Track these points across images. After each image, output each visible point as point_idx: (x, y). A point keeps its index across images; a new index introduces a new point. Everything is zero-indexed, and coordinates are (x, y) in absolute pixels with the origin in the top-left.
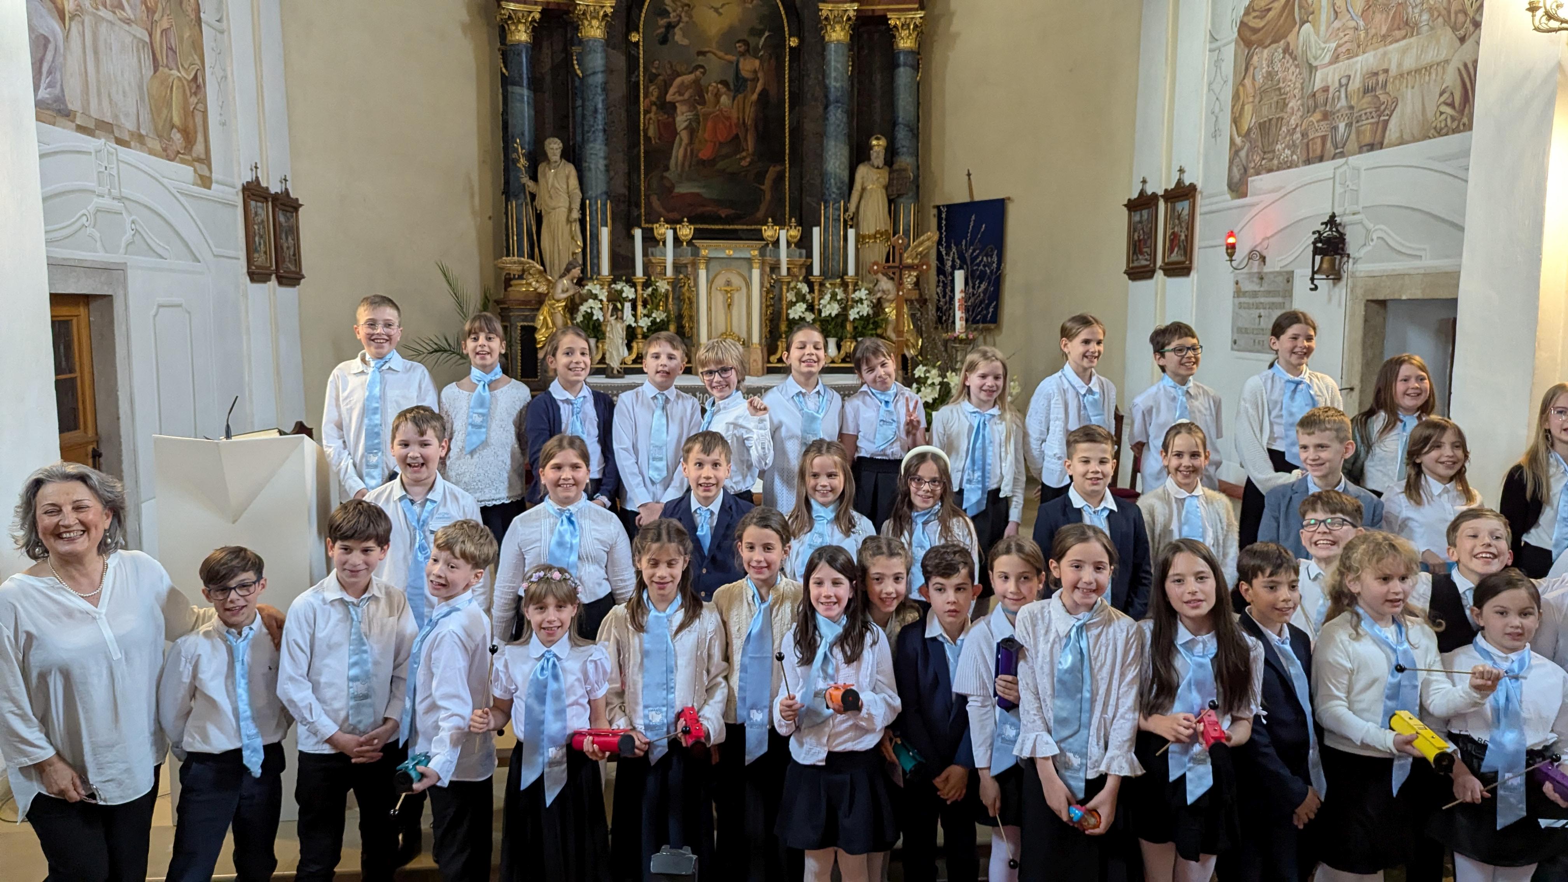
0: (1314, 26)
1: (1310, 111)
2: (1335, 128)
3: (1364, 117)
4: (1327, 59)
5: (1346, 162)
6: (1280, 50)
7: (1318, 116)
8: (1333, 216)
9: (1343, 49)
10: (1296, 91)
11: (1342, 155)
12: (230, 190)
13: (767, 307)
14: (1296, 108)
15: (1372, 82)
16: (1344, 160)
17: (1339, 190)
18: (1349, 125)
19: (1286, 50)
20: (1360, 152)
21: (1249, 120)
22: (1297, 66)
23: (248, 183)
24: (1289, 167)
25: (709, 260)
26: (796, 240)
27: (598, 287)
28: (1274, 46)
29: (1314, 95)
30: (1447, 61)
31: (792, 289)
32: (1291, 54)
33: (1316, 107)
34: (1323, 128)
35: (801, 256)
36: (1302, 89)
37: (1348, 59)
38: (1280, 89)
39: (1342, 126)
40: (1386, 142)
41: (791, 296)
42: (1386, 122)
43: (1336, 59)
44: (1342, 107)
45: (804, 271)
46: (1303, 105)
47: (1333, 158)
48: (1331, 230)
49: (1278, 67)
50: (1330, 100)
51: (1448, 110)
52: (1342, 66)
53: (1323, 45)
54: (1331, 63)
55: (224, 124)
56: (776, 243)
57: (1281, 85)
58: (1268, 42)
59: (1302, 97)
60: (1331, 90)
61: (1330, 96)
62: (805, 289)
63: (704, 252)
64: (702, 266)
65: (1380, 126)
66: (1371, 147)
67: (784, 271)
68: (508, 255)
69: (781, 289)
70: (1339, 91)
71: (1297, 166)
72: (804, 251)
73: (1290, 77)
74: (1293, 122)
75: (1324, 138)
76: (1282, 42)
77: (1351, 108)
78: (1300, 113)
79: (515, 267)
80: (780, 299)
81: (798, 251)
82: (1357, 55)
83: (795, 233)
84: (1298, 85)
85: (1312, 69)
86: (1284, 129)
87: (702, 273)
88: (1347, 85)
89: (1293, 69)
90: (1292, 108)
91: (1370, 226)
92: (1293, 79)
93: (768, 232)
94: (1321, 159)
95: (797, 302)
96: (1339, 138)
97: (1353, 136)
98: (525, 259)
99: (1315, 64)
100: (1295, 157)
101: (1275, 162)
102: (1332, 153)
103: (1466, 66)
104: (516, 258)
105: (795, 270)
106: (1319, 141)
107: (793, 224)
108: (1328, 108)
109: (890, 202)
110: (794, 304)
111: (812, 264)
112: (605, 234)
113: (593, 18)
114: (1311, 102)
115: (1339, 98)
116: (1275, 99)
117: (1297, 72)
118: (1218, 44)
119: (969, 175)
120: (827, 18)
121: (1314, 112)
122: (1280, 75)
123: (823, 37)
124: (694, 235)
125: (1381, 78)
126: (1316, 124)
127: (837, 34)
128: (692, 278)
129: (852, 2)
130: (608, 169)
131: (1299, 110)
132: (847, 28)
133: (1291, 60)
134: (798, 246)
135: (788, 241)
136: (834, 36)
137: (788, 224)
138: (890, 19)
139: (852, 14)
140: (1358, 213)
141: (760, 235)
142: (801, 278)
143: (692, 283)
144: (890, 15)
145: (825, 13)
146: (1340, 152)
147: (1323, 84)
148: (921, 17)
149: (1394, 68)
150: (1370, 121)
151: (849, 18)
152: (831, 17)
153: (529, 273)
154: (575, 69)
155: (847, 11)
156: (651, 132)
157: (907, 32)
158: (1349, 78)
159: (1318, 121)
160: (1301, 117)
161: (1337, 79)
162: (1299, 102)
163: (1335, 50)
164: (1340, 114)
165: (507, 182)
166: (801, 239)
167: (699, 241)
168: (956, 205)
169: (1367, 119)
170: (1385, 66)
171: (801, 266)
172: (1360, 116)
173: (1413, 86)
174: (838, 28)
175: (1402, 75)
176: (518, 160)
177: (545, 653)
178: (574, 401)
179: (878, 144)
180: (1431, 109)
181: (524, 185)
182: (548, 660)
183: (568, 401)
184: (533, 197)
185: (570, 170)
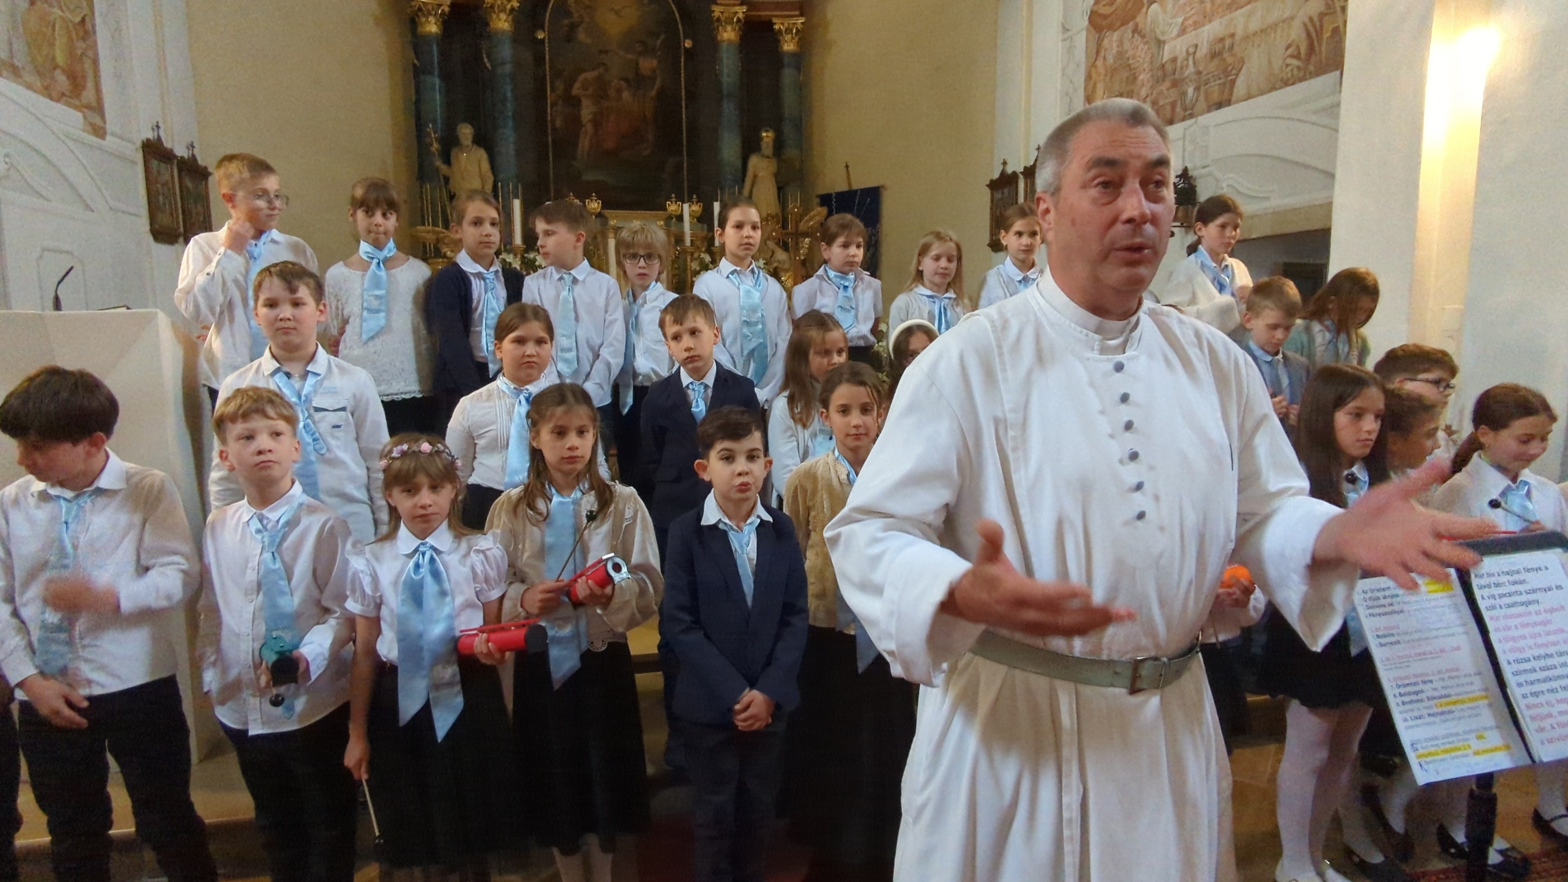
0: (1161, 5)
1: (1158, 81)
2: (1184, 94)
3: (1212, 80)
4: (1175, 32)
5: (1196, 122)
6: (1129, 31)
7: (1167, 84)
8: (1186, 170)
9: (1190, 22)
10: (1146, 65)
11: (1191, 116)
12: (129, 145)
13: (674, 276)
14: (1146, 81)
15: (1218, 47)
16: (1192, 121)
17: (1189, 148)
18: (1197, 89)
19: (1136, 30)
20: (1209, 111)
22: (1146, 43)
23: (148, 140)
25: (617, 230)
26: (698, 214)
27: (511, 256)
28: (1123, 28)
29: (1163, 66)
30: (1292, 18)
31: (696, 259)
32: (1140, 33)
33: (1165, 76)
34: (1173, 94)
35: (702, 229)
36: (1151, 63)
37: (1195, 29)
38: (1129, 65)
39: (1190, 91)
40: (1234, 99)
41: (695, 266)
42: (1233, 82)
43: (1183, 31)
44: (1190, 74)
45: (706, 244)
46: (1152, 76)
47: (1184, 119)
48: (1184, 182)
49: (1127, 45)
50: (1178, 69)
51: (1295, 62)
52: (1190, 38)
53: (1171, 21)
54: (1179, 36)
55: (119, 78)
56: (680, 218)
57: (1131, 62)
58: (1118, 24)
59: (1151, 70)
60: (1179, 61)
61: (1179, 64)
62: (708, 259)
63: (612, 223)
64: (611, 235)
65: (1228, 87)
66: (1219, 105)
67: (688, 243)
68: (424, 224)
69: (686, 260)
70: (1187, 59)
72: (705, 226)
73: (1139, 53)
74: (1144, 92)
75: (1173, 105)
76: (1131, 24)
77: (1199, 73)
78: (1150, 85)
79: (429, 236)
80: (685, 270)
81: (700, 225)
82: (1204, 25)
83: (697, 208)
84: (1148, 59)
85: (1160, 43)
88: (1194, 53)
89: (1141, 46)
90: (1143, 80)
91: (1219, 175)
92: (1142, 54)
93: (672, 207)
96: (1188, 101)
97: (1202, 98)
98: (440, 229)
99: (1162, 38)
102: (1182, 117)
103: (1311, 19)
104: (430, 228)
105: (698, 243)
106: (1168, 108)
107: (695, 200)
108: (1177, 76)
109: (780, 189)
112: (517, 204)
113: (501, 11)
114: (1160, 73)
115: (1187, 66)
116: (1126, 75)
117: (1146, 47)
118: (1069, 34)
119: (847, 167)
120: (718, 19)
121: (1163, 81)
122: (1130, 53)
123: (716, 37)
124: (603, 208)
125: (1228, 43)
126: (1165, 92)
127: (728, 34)
128: (601, 247)
129: (742, 4)
130: (518, 153)
131: (1148, 81)
132: (737, 28)
133: (1140, 39)
134: (700, 219)
135: (690, 215)
136: (726, 36)
137: (690, 200)
138: (775, 24)
139: (741, 15)
140: (1208, 166)
141: (665, 209)
142: (703, 249)
143: (601, 252)
144: (775, 20)
145: (717, 14)
146: (1190, 114)
147: (1171, 56)
148: (802, 23)
149: (1240, 32)
150: (1218, 82)
151: (739, 20)
152: (723, 19)
153: (445, 244)
154: (485, 64)
155: (737, 13)
156: (558, 123)
157: (790, 36)
158: (1196, 46)
159: (1168, 89)
160: (1152, 87)
161: (1184, 49)
162: (1148, 75)
163: (1183, 23)
164: (1188, 80)
165: (421, 167)
166: (701, 214)
167: (607, 212)
168: (836, 193)
169: (1215, 81)
170: (1232, 31)
171: (704, 239)
172: (1208, 79)
173: (1259, 46)
174: (729, 28)
175: (1248, 37)
176: (432, 145)
177: (418, 547)
178: (486, 276)
179: (767, 136)
180: (1277, 63)
181: (437, 169)
182: (424, 554)
183: (479, 275)
184: (447, 180)
185: (482, 154)
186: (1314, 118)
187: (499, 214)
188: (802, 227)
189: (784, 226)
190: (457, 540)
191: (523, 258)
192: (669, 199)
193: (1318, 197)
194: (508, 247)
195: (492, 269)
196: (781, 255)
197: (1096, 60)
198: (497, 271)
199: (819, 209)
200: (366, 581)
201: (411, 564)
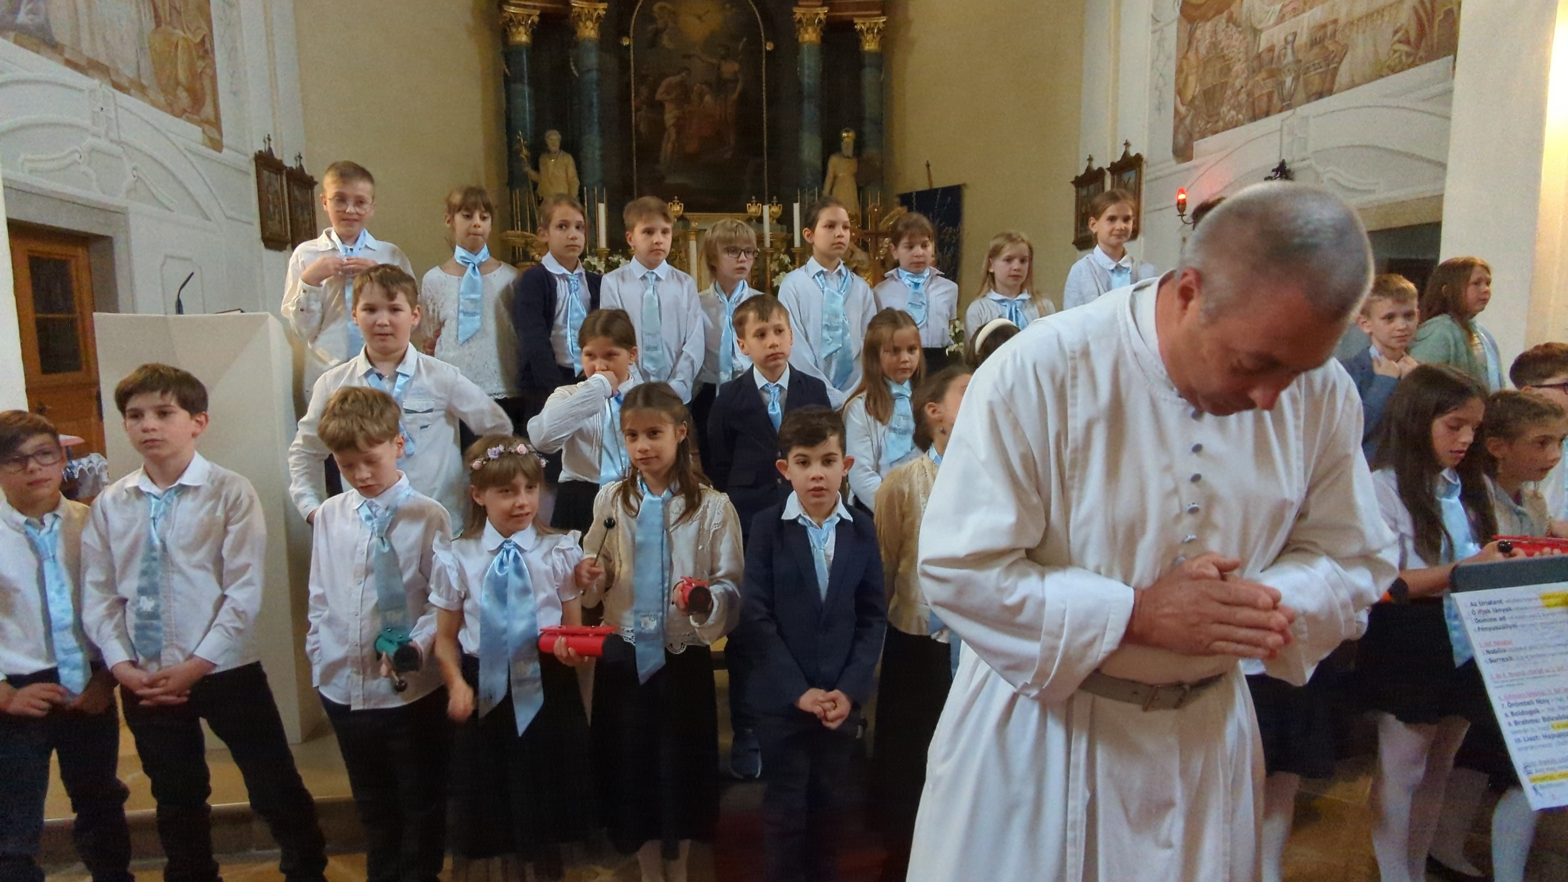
1: (1254, 72)
2: (1282, 84)
3: (1312, 69)
4: (1272, 21)
5: (1294, 113)
6: (1224, 21)
7: (1263, 74)
8: (1281, 164)
9: (1289, 8)
10: (1241, 55)
11: (1289, 107)
12: (243, 157)
14: (1240, 72)
15: (1319, 34)
16: (1290, 112)
17: (1287, 139)
18: (1296, 79)
19: (1230, 19)
20: (1309, 101)
21: (1193, 88)
22: (1240, 33)
23: (260, 152)
24: (1236, 126)
25: (699, 232)
26: (778, 216)
27: (596, 259)
28: (1217, 17)
29: (1260, 56)
31: (776, 260)
32: (1234, 24)
33: (1261, 66)
34: (1270, 85)
35: (782, 230)
36: (1247, 53)
37: (1295, 16)
38: (1224, 56)
39: (1289, 81)
40: (1335, 88)
41: (774, 267)
42: (1335, 71)
43: (1281, 19)
44: (1289, 64)
45: (785, 244)
46: (1248, 68)
47: (1281, 111)
49: (1221, 36)
50: (1275, 59)
51: (1403, 48)
52: (1289, 25)
53: (1268, 9)
54: (1277, 23)
55: (235, 94)
56: (760, 220)
57: (1226, 52)
58: (1212, 14)
59: (1247, 60)
60: (1277, 49)
61: (1276, 53)
62: (787, 259)
63: (694, 225)
64: (693, 237)
65: (1329, 77)
66: (1320, 95)
67: (767, 244)
69: (765, 261)
70: (1285, 48)
71: (1242, 124)
72: (785, 227)
73: (1234, 43)
74: (1238, 84)
75: (1270, 96)
76: (1225, 13)
77: (1298, 61)
78: (1245, 75)
79: (517, 240)
80: (764, 270)
81: (779, 226)
82: (1304, 12)
83: (776, 210)
84: (1243, 49)
85: (1256, 32)
86: (1229, 92)
87: (693, 244)
88: (1293, 41)
89: (1236, 36)
90: (1237, 71)
91: (1320, 169)
92: (1237, 44)
93: (752, 209)
94: (1267, 114)
95: (780, 271)
96: (1285, 92)
97: (1301, 87)
99: (1259, 27)
100: (1240, 116)
101: (1221, 124)
102: (1279, 108)
103: (1422, 3)
105: (778, 244)
106: (1265, 99)
107: (775, 202)
108: (1274, 65)
109: (860, 189)
110: (777, 274)
111: (793, 237)
112: (602, 208)
113: (588, 20)
114: (1256, 63)
115: (1285, 55)
116: (1220, 66)
117: (1241, 37)
118: (1160, 25)
119: (928, 166)
120: (800, 21)
121: (1260, 71)
122: (1223, 43)
123: (797, 40)
124: (685, 211)
125: (1330, 29)
126: (1262, 83)
127: (810, 36)
128: (683, 251)
129: (823, 6)
130: (603, 157)
131: (1243, 72)
132: (818, 30)
133: (1234, 29)
134: (780, 221)
135: (770, 216)
136: (807, 37)
137: (770, 202)
138: (856, 24)
139: (822, 17)
140: (1308, 158)
141: (745, 211)
142: (783, 250)
143: (683, 255)
144: (856, 20)
145: (798, 16)
146: (1287, 104)
147: (1268, 45)
148: (884, 23)
149: (1342, 20)
150: (1320, 70)
151: (820, 21)
152: (804, 20)
153: (532, 247)
154: (572, 70)
155: (818, 14)
156: (642, 128)
157: (871, 36)
158: (1295, 34)
159: (1264, 80)
160: (1246, 79)
161: (1282, 37)
162: (1243, 66)
163: (1281, 10)
164: (1286, 70)
165: (511, 173)
166: (782, 215)
167: (688, 215)
168: (917, 193)
169: (1316, 69)
170: (1333, 18)
171: (783, 240)
172: (1308, 68)
173: (1364, 32)
174: (810, 30)
175: (1352, 23)
176: (521, 151)
177: (503, 543)
178: (570, 277)
179: (848, 136)
180: (1383, 49)
181: (526, 175)
182: (508, 552)
183: (563, 277)
184: (535, 185)
185: (568, 160)
186: (1422, 106)
187: (584, 218)
188: (882, 227)
189: (864, 226)
190: (540, 538)
191: (607, 261)
192: (750, 201)
193: (1427, 190)
194: (593, 250)
195: (576, 272)
196: (860, 255)
197: (1187, 52)
198: (581, 274)
199: (899, 209)
200: (453, 576)
201: (496, 560)
